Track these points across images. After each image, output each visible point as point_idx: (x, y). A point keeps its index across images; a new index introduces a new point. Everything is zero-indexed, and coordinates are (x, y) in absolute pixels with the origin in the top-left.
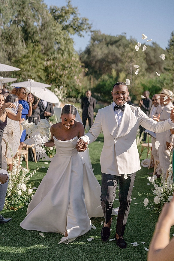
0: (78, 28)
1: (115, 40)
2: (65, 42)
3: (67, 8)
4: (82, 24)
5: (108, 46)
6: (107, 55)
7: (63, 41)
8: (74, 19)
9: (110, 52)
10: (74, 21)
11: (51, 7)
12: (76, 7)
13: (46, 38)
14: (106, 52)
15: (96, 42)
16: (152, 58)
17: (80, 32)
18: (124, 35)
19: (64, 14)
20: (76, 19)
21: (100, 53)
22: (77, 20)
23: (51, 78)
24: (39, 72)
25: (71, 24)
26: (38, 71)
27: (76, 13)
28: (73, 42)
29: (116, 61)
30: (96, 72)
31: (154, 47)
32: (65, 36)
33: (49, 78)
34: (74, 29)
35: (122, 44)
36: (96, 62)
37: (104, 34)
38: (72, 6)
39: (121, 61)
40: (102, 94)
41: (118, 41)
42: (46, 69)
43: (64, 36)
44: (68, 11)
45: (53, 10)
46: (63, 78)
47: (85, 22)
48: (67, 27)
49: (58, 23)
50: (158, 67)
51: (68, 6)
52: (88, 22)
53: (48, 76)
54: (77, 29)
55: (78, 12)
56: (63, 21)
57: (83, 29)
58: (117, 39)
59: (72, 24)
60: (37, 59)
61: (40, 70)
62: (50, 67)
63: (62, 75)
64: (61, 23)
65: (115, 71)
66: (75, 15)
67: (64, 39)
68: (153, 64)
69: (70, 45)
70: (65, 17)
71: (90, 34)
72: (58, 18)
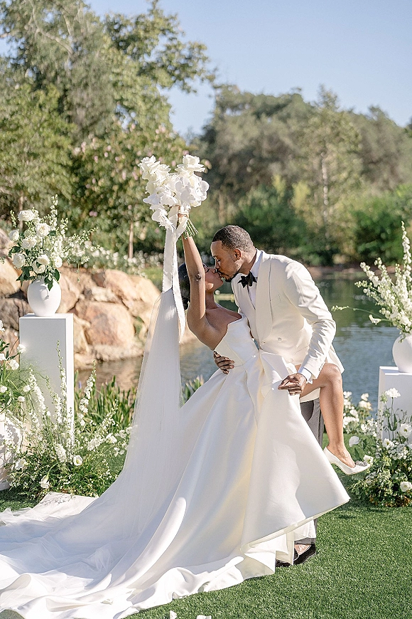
0: (181, 71)
1: (274, 104)
2: (148, 106)
3: (151, 19)
4: (189, 58)
5: (259, 118)
6: (258, 143)
7: (140, 103)
8: (169, 48)
9: (266, 133)
10: (169, 52)
11: (108, 17)
12: (173, 15)
13: (86, 85)
14: (254, 132)
15: (228, 112)
16: (374, 146)
17: (187, 80)
18: (296, 92)
19: (142, 33)
20: (175, 46)
21: (238, 138)
22: (177, 50)
23: (92, 192)
24: (53, 175)
25: (162, 60)
27: (174, 30)
28: (169, 106)
29: (280, 153)
31: (375, 118)
32: (148, 92)
33: (87, 193)
34: (171, 74)
35: (293, 114)
36: (230, 161)
37: (246, 93)
38: (162, 11)
41: (284, 106)
42: (76, 166)
43: (144, 92)
44: (153, 24)
45: (114, 23)
46: (130, 191)
47: (199, 53)
48: (151, 67)
49: (127, 58)
50: (388, 168)
51: (152, 12)
52: (205, 53)
53: (81, 186)
54: (177, 73)
55: (180, 28)
56: (141, 51)
57: (195, 72)
58: (281, 102)
59: (165, 58)
61: (59, 168)
62: (91, 161)
63: (127, 182)
64: (135, 56)
65: (281, 179)
66: (170, 35)
67: (144, 97)
68: (375, 163)
69: (160, 113)
70: (147, 42)
71: (213, 92)
72: (128, 45)
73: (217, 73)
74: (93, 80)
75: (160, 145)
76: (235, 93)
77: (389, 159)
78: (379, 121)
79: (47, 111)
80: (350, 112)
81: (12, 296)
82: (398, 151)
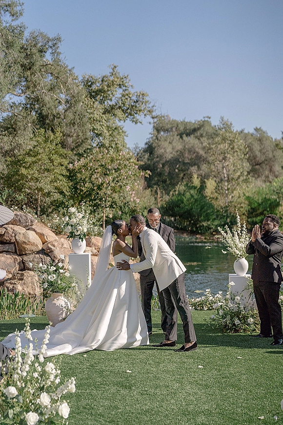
0: (131, 110)
1: (192, 127)
2: (111, 133)
3: (112, 78)
4: (137, 102)
5: (181, 137)
6: (182, 153)
7: (106, 131)
8: (123, 96)
9: (187, 147)
10: (123, 98)
11: (84, 77)
12: (126, 76)
14: (179, 147)
15: (162, 133)
16: (258, 153)
17: (136, 116)
18: (206, 119)
19: (106, 88)
20: (127, 95)
21: (169, 150)
22: (129, 97)
23: (81, 190)
25: (119, 103)
26: (55, 180)
27: (126, 84)
28: (124, 132)
29: (197, 161)
30: (164, 182)
31: (258, 136)
32: (110, 124)
33: (79, 191)
34: (125, 112)
35: (204, 134)
36: (164, 165)
37: (174, 121)
38: (119, 73)
39: (206, 161)
40: (177, 218)
41: (199, 129)
42: (71, 175)
43: (108, 124)
44: (113, 81)
45: (88, 81)
46: (104, 190)
47: (143, 98)
48: (112, 107)
49: (97, 103)
50: (268, 168)
51: (112, 74)
52: (147, 99)
53: (75, 187)
54: (129, 111)
55: (130, 84)
56: (105, 98)
57: (141, 110)
58: (196, 126)
59: (121, 102)
60: (54, 157)
61: (60, 177)
62: (80, 172)
63: (102, 184)
64: (102, 102)
65: (198, 178)
66: (124, 88)
67: (108, 127)
68: (259, 164)
69: (118, 137)
70: (109, 92)
71: (152, 121)
72: (97, 94)
73: (154, 108)
74: (78, 121)
75: (122, 162)
76: (167, 121)
77: (269, 162)
78: (261, 137)
79: (54, 144)
80: (242, 132)
81: (38, 253)
82: (274, 157)
